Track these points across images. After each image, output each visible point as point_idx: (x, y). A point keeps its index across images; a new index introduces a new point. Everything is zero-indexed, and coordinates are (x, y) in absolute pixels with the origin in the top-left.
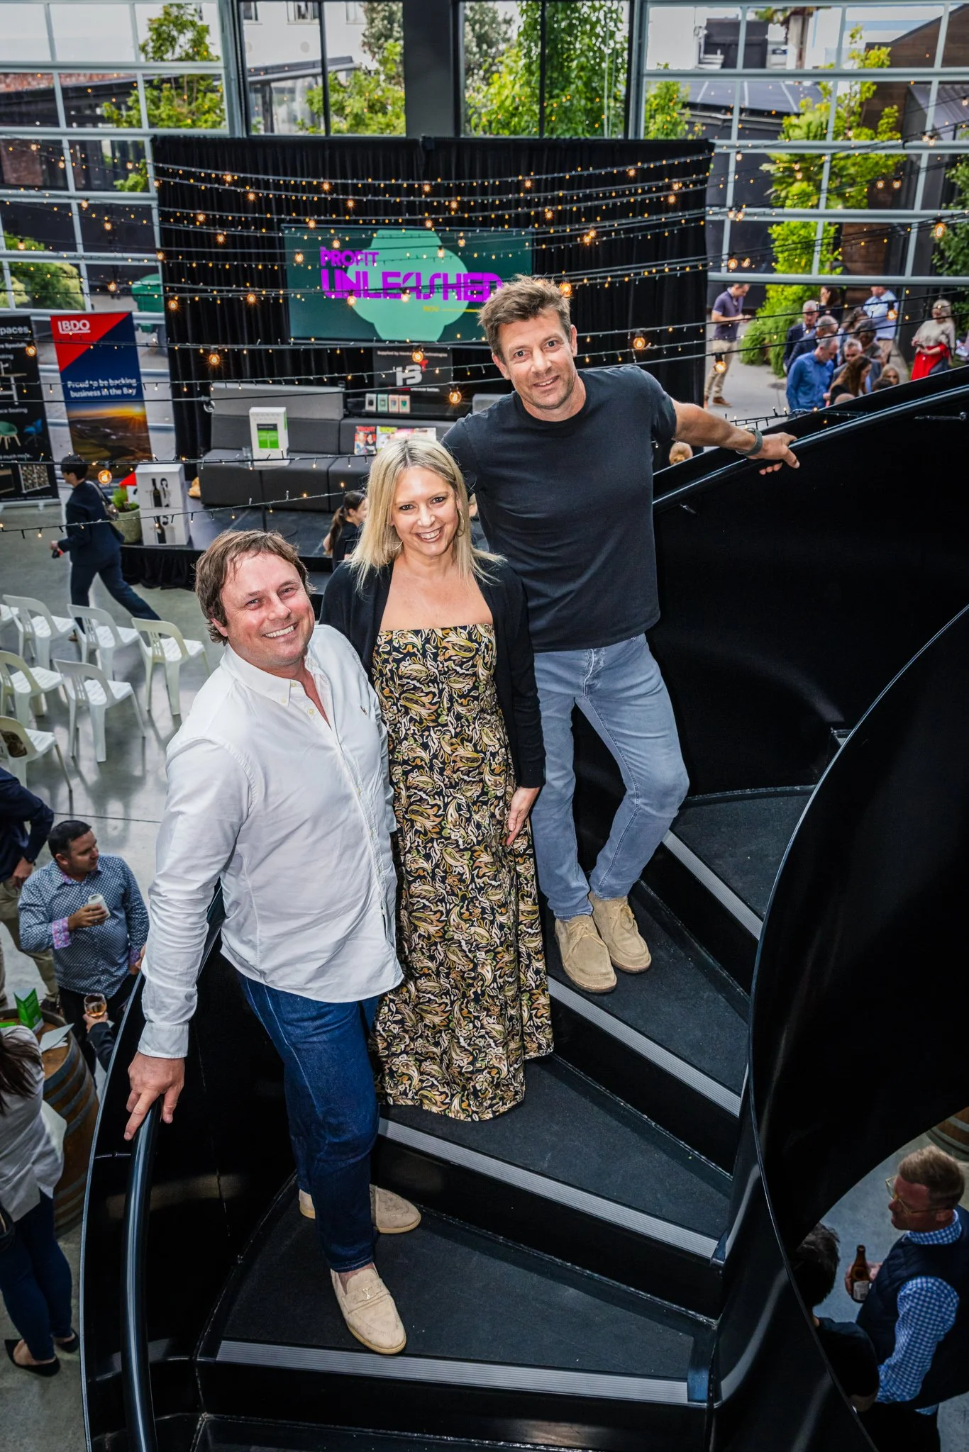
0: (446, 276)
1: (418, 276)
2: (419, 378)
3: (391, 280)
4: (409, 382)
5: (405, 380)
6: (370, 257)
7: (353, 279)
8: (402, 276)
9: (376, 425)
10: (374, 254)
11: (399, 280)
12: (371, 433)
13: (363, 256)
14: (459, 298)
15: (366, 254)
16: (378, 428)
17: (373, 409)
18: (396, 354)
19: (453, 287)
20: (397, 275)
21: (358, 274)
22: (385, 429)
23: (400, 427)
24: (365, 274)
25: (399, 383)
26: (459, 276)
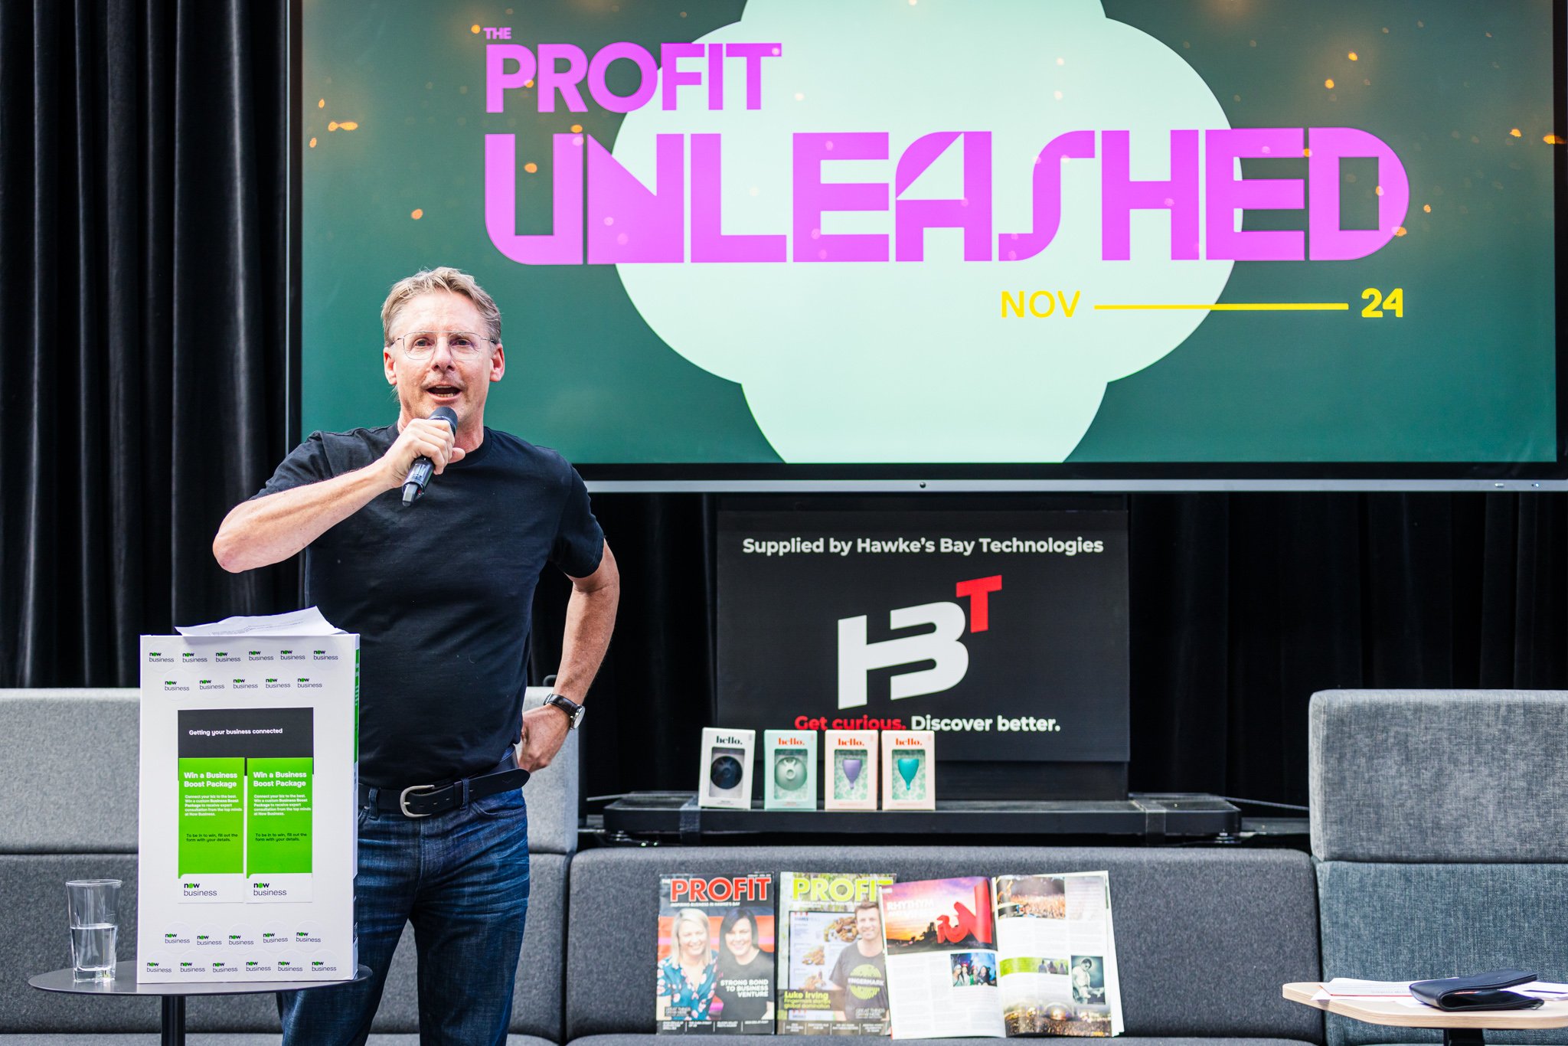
0: (1117, 144)
1: (979, 146)
2: (951, 666)
3: (834, 172)
5: (878, 680)
6: (735, 69)
7: (648, 179)
8: (897, 149)
9: (775, 868)
10: (755, 53)
11: (881, 172)
12: (748, 907)
13: (699, 65)
14: (1183, 248)
15: (715, 49)
16: (788, 879)
17: (739, 799)
18: (840, 547)
19: (1150, 195)
20: (873, 145)
21: (668, 145)
22: (821, 886)
23: (905, 875)
24: (708, 147)
25: (852, 692)
26: (1182, 142)
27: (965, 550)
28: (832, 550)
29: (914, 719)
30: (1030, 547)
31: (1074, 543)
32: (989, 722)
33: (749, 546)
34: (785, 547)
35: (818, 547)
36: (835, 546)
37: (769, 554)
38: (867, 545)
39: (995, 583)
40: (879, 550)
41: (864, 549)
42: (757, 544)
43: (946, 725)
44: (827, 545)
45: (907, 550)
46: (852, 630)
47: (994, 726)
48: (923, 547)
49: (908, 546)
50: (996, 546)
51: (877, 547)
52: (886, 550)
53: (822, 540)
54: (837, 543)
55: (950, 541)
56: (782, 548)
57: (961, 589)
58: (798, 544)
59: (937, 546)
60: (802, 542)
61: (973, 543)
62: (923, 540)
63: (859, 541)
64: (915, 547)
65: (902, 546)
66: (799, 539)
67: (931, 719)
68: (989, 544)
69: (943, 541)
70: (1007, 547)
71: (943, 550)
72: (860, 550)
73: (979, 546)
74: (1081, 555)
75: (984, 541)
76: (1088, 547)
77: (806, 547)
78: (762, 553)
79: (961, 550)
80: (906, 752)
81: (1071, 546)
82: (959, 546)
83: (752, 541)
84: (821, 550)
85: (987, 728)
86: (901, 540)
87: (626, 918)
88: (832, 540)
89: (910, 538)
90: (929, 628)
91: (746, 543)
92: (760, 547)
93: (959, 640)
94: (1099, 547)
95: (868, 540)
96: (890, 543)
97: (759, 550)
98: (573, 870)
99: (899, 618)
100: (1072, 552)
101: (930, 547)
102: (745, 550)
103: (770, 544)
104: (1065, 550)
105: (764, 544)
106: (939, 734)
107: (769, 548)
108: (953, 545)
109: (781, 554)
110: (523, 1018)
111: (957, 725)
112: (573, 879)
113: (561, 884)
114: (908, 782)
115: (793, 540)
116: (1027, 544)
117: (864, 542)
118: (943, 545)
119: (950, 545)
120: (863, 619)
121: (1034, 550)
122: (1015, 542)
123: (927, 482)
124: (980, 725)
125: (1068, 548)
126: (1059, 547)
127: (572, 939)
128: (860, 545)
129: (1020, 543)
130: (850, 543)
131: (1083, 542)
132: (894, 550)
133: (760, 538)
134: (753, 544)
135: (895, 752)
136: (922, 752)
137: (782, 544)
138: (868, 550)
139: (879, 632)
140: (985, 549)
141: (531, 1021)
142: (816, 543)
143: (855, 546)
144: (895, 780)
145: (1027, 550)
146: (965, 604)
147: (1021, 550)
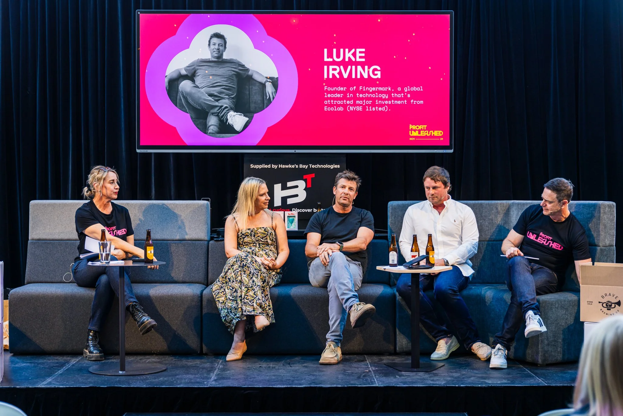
2: (302, 196)
4: (290, 201)
5: (284, 199)
18: (275, 167)
25: (277, 202)
27: (306, 167)
28: (273, 167)
29: (293, 209)
30: (322, 166)
31: (333, 166)
32: (311, 210)
33: (252, 166)
34: (261, 166)
35: (269, 166)
36: (273, 166)
37: (257, 168)
38: (281, 166)
39: (313, 175)
40: (284, 167)
41: (280, 167)
42: (254, 166)
43: (301, 211)
44: (271, 166)
45: (291, 167)
46: (277, 187)
47: (313, 211)
48: (295, 166)
49: (292, 166)
50: (313, 166)
51: (284, 166)
52: (286, 167)
53: (270, 165)
54: (274, 166)
55: (302, 165)
56: (260, 167)
57: (305, 177)
58: (264, 166)
59: (299, 166)
60: (265, 165)
61: (308, 166)
62: (295, 165)
63: (279, 165)
64: (293, 166)
65: (290, 166)
66: (264, 164)
67: (297, 209)
68: (311, 166)
69: (300, 165)
70: (316, 166)
71: (300, 167)
72: (279, 167)
73: (309, 166)
74: (334, 168)
75: (310, 165)
76: (336, 166)
77: (266, 166)
78: (255, 168)
79: (305, 167)
80: (291, 217)
81: (332, 166)
82: (304, 166)
83: (253, 165)
84: (270, 167)
85: (311, 211)
86: (290, 165)
87: (223, 256)
88: (272, 165)
89: (292, 164)
90: (297, 187)
91: (251, 165)
92: (255, 166)
93: (304, 190)
94: (339, 166)
95: (282, 165)
96: (287, 166)
97: (254, 167)
98: (210, 245)
99: (289, 184)
100: (332, 168)
101: (297, 167)
102: (251, 167)
103: (257, 166)
104: (330, 167)
105: (256, 166)
106: (299, 213)
107: (257, 167)
108: (303, 166)
109: (260, 168)
110: (198, 280)
111: (304, 210)
112: (210, 247)
113: (207, 248)
114: (291, 224)
115: (263, 165)
116: (321, 166)
117: (280, 165)
118: (300, 166)
119: (302, 166)
120: (280, 184)
121: (323, 167)
122: (318, 165)
123: (296, 150)
124: (309, 210)
125: (331, 167)
126: (329, 166)
127: (209, 261)
128: (280, 166)
129: (319, 166)
130: (277, 166)
131: (335, 165)
132: (288, 167)
133: (255, 164)
134: (253, 166)
135: (288, 216)
136: (295, 216)
137: (260, 166)
138: (281, 167)
139: (284, 188)
140: (311, 167)
141: (200, 281)
142: (268, 166)
143: (278, 166)
144: (288, 223)
145: (321, 167)
146: (306, 181)
147: (320, 167)
